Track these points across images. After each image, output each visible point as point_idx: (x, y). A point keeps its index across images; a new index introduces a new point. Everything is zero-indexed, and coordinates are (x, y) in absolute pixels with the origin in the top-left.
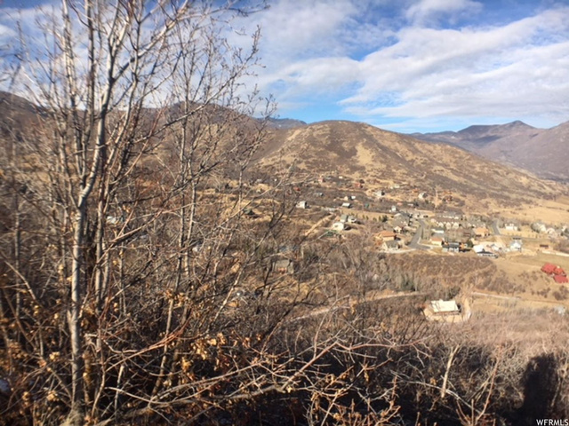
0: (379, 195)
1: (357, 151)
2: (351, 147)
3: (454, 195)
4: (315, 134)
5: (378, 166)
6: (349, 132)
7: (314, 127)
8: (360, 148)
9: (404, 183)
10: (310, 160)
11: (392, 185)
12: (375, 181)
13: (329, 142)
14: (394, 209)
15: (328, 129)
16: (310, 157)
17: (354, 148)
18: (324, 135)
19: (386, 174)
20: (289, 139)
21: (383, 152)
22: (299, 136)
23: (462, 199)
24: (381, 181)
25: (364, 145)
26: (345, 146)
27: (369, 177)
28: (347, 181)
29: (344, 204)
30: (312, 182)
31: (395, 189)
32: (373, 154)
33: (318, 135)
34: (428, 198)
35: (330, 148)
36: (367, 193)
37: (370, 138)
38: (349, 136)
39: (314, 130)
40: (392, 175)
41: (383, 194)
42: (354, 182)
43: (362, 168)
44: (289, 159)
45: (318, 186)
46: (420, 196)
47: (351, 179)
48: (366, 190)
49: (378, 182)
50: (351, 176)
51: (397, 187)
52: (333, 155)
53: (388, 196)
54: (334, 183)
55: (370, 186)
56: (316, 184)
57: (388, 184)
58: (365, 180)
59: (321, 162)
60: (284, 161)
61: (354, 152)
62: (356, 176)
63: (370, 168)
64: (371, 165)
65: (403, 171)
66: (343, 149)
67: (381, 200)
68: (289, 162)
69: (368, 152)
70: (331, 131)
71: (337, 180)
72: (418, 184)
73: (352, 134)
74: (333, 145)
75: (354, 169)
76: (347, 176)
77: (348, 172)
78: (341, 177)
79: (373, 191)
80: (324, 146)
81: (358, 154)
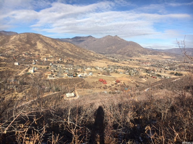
0: (45, 60)
1: (37, 44)
2: (34, 42)
3: (71, 59)
4: (21, 37)
5: (45, 49)
6: (34, 37)
7: (21, 35)
8: (38, 43)
9: (54, 55)
10: (20, 47)
11: (50, 56)
12: (44, 55)
13: (27, 41)
14: (51, 64)
15: (26, 36)
16: (20, 46)
17: (36, 43)
18: (25, 38)
19: (47, 52)
20: (11, 39)
21: (46, 45)
22: (15, 38)
23: (73, 60)
24: (46, 55)
25: (39, 42)
26: (33, 42)
27: (42, 53)
28: (33, 55)
29: (33, 63)
30: (21, 55)
31: (51, 57)
32: (43, 45)
33: (22, 38)
34: (62, 60)
35: (27, 43)
36: (41, 59)
37: (41, 39)
38: (34, 38)
39: (21, 36)
40: (50, 52)
41: (47, 59)
42: (36, 55)
43: (39, 50)
44: (11, 46)
45: (23, 57)
46: (60, 60)
47: (35, 54)
48: (41, 58)
49: (45, 55)
50: (35, 53)
51: (52, 56)
52: (28, 45)
53: (49, 60)
54: (29, 55)
55: (42, 56)
56: (22, 56)
57: (48, 56)
58: (40, 54)
59: (24, 48)
60: (9, 48)
61: (36, 44)
62: (37, 53)
63: (42, 50)
64: (42, 49)
65: (53, 51)
66: (32, 43)
67: (46, 61)
68: (11, 48)
69: (41, 44)
70: (27, 36)
71: (30, 54)
72: (59, 55)
73: (35, 38)
74: (28, 42)
75: (36, 50)
76: (33, 53)
77: (34, 52)
78: (31, 53)
79: (43, 58)
80: (25, 42)
81: (38, 45)
